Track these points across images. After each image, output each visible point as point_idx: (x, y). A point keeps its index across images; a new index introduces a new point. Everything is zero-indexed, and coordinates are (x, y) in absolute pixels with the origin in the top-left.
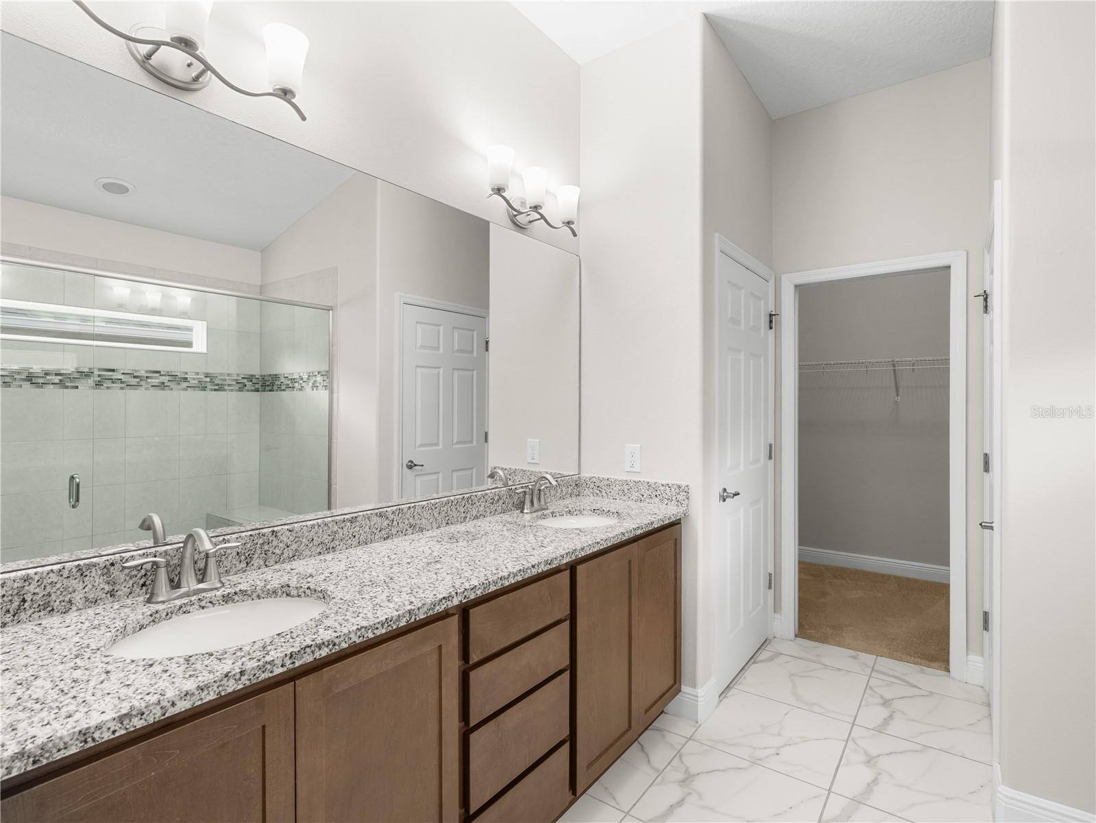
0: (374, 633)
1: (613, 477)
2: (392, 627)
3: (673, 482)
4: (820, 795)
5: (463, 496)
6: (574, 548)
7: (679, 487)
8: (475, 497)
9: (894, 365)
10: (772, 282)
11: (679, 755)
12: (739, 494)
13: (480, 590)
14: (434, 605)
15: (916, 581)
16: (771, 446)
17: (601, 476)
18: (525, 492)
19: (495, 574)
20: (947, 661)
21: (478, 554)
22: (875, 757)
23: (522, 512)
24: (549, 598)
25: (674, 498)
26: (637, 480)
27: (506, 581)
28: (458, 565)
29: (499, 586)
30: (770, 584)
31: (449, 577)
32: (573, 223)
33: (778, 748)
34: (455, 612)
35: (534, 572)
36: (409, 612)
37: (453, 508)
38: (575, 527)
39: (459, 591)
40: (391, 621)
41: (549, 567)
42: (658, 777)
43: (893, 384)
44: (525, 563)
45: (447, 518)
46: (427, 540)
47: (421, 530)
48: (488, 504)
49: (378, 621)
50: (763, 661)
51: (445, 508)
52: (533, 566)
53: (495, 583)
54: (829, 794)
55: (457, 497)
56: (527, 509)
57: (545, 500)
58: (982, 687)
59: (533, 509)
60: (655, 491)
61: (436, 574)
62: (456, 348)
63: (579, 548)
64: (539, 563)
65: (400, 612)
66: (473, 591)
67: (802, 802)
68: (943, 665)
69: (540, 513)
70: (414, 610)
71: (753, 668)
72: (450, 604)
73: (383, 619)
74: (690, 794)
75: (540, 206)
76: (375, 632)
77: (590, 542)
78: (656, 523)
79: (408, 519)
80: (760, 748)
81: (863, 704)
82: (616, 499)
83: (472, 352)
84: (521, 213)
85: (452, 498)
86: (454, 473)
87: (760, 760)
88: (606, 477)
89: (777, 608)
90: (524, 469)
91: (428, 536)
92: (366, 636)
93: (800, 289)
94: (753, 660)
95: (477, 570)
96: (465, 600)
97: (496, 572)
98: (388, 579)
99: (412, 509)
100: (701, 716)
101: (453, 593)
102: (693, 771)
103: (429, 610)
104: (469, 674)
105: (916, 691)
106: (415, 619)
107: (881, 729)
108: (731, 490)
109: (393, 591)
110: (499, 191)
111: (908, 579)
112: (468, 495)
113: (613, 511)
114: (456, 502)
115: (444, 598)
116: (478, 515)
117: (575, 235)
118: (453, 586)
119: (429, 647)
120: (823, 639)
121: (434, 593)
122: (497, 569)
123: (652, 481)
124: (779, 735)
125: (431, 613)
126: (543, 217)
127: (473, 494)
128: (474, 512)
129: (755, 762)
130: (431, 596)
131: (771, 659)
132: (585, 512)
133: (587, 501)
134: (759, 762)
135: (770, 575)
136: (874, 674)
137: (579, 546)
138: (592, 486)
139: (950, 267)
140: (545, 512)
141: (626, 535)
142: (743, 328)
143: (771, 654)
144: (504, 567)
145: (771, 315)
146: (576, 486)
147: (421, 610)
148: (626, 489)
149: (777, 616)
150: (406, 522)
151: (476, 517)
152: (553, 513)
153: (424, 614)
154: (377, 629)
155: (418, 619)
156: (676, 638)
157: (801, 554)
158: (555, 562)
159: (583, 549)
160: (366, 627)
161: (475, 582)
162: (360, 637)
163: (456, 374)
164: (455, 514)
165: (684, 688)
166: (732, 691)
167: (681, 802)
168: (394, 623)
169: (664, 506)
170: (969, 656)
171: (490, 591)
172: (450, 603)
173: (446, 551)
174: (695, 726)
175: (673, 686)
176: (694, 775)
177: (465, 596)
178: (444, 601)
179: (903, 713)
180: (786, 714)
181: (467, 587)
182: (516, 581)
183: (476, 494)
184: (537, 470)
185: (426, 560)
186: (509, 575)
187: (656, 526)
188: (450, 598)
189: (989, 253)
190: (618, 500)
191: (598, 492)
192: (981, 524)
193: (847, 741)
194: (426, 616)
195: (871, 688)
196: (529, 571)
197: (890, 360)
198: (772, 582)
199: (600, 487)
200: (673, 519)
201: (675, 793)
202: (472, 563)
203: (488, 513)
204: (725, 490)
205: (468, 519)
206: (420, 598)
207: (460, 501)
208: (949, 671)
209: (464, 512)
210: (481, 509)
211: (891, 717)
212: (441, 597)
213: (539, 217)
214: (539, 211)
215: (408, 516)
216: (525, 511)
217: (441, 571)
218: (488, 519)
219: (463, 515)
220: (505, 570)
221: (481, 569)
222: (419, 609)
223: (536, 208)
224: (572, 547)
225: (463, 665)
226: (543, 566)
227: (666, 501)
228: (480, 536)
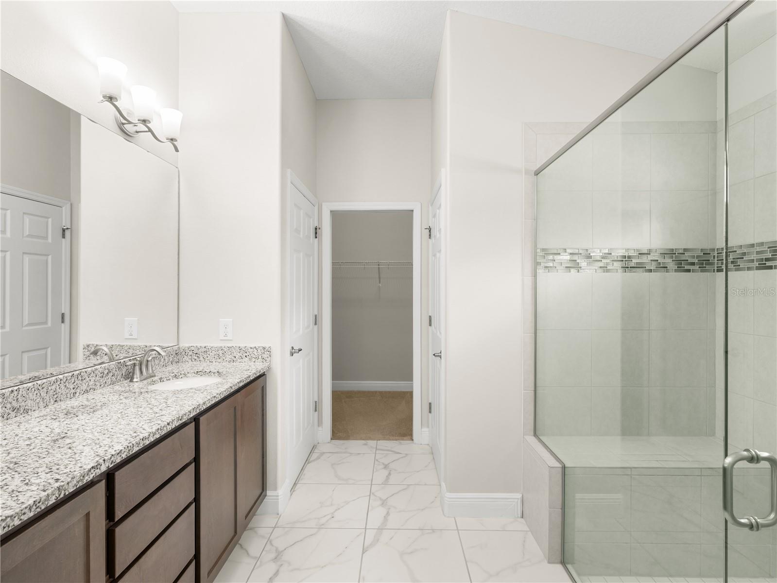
0: (21, 520)
1: (209, 345)
2: (41, 508)
3: (259, 345)
4: (361, 534)
5: (72, 373)
6: (198, 404)
7: (264, 348)
8: (85, 373)
9: (379, 265)
10: (316, 207)
11: (270, 541)
12: (301, 350)
13: (125, 453)
14: (83, 477)
15: (389, 392)
16: (316, 316)
17: (199, 345)
18: (134, 364)
19: (136, 437)
20: (411, 435)
21: (107, 423)
22: (385, 500)
23: (131, 381)
24: (180, 447)
25: (260, 357)
26: (230, 345)
27: (147, 440)
28: (90, 436)
29: (141, 446)
30: (316, 408)
31: (87, 449)
32: (176, 141)
33: (332, 513)
34: (102, 478)
35: (169, 428)
36: (59, 488)
37: (62, 386)
38: (189, 387)
39: (106, 458)
40: (39, 503)
41: (180, 422)
42: (257, 562)
43: (378, 276)
44: (159, 422)
45: (55, 396)
46: (38, 420)
47: (26, 411)
48: (98, 378)
49: (24, 506)
50: (314, 460)
51: (53, 387)
52: (168, 424)
53: (138, 444)
54: (365, 531)
55: (66, 375)
56: (137, 378)
57: (152, 369)
58: (428, 445)
59: (143, 378)
60: (245, 353)
61: (70, 448)
62: (27, 233)
63: (202, 403)
64: (173, 421)
65: (49, 492)
66: (119, 455)
67: (352, 542)
68: (409, 437)
69: (149, 380)
70: (64, 485)
71: (309, 466)
72: (98, 472)
73: (31, 502)
74: (282, 565)
75: (149, 121)
76: (22, 518)
77: (209, 397)
78: (251, 376)
79: (11, 403)
80: (322, 517)
81: (375, 470)
82: (212, 362)
83: (46, 238)
84: (130, 123)
85: (61, 377)
86: (23, 354)
87: (323, 525)
88: (203, 345)
89: (320, 423)
90: (122, 344)
91: (36, 416)
92: (12, 524)
93: (334, 214)
94: (307, 462)
95: (115, 437)
96: (112, 465)
97: (135, 434)
98: (12, 465)
99: (16, 393)
100: (281, 508)
101: (101, 461)
102: (281, 549)
103: (78, 482)
104: (114, 530)
105: (398, 456)
106: (65, 494)
107: (386, 482)
108: (296, 348)
109: (27, 474)
110: (111, 99)
111: (386, 392)
112: (78, 372)
113: (214, 371)
114: (64, 381)
115: (93, 467)
116: (88, 389)
117: (177, 150)
118: (98, 455)
119: (77, 518)
120: (347, 438)
121: (79, 465)
122: (135, 432)
123: (242, 345)
124: (332, 505)
125: (81, 484)
126: (150, 130)
127: (83, 370)
128: (84, 387)
129: (320, 527)
130: (78, 469)
131: (318, 458)
132: (189, 375)
133: (187, 366)
134: (323, 526)
135: (316, 402)
136: (377, 452)
137: (201, 402)
138: (191, 353)
139: (413, 211)
140: (154, 379)
141: (233, 388)
142: (301, 236)
143: (317, 455)
144: (141, 430)
145: (316, 229)
146: (177, 355)
147: (70, 484)
148: (221, 354)
149: (320, 428)
150: (9, 406)
151: (87, 391)
152: (161, 379)
153: (73, 487)
154: (24, 514)
155: (67, 493)
156: (263, 458)
157: (333, 386)
158: (185, 418)
159: (204, 403)
160: (11, 516)
161: (118, 447)
162: (4, 528)
163: (27, 258)
164: (63, 390)
165: (269, 493)
166: (298, 486)
167: (276, 574)
168: (42, 504)
169: (253, 363)
170: (423, 429)
171: (133, 452)
172: (98, 470)
173: (69, 426)
174: (277, 518)
175: (261, 493)
176: (282, 551)
177: (112, 461)
178: (92, 471)
179: (395, 470)
180: (333, 490)
181: (113, 453)
182: (155, 438)
183: (86, 370)
184: (136, 344)
185: (49, 438)
186: (149, 435)
187: (252, 379)
188: (99, 467)
189: (432, 205)
190: (214, 363)
191: (196, 358)
192: (434, 355)
193: (370, 495)
194: (75, 488)
195: (377, 460)
196: (165, 428)
197: (377, 261)
198: (317, 407)
199: (196, 354)
200: (262, 372)
201: (272, 568)
202: (106, 431)
203: (98, 386)
204: (293, 348)
205: (78, 394)
206: (65, 473)
207: (68, 378)
208: (413, 440)
209: (74, 389)
210: (91, 383)
211: (390, 474)
212: (89, 467)
213: (147, 130)
214: (148, 125)
215: (10, 400)
216: (135, 380)
217: (74, 445)
218: (99, 391)
219: (73, 391)
220: (143, 432)
221: (119, 435)
222: (68, 483)
223: (144, 122)
224: (195, 404)
225: (108, 524)
226: (176, 422)
227: (254, 360)
228: (99, 407)
